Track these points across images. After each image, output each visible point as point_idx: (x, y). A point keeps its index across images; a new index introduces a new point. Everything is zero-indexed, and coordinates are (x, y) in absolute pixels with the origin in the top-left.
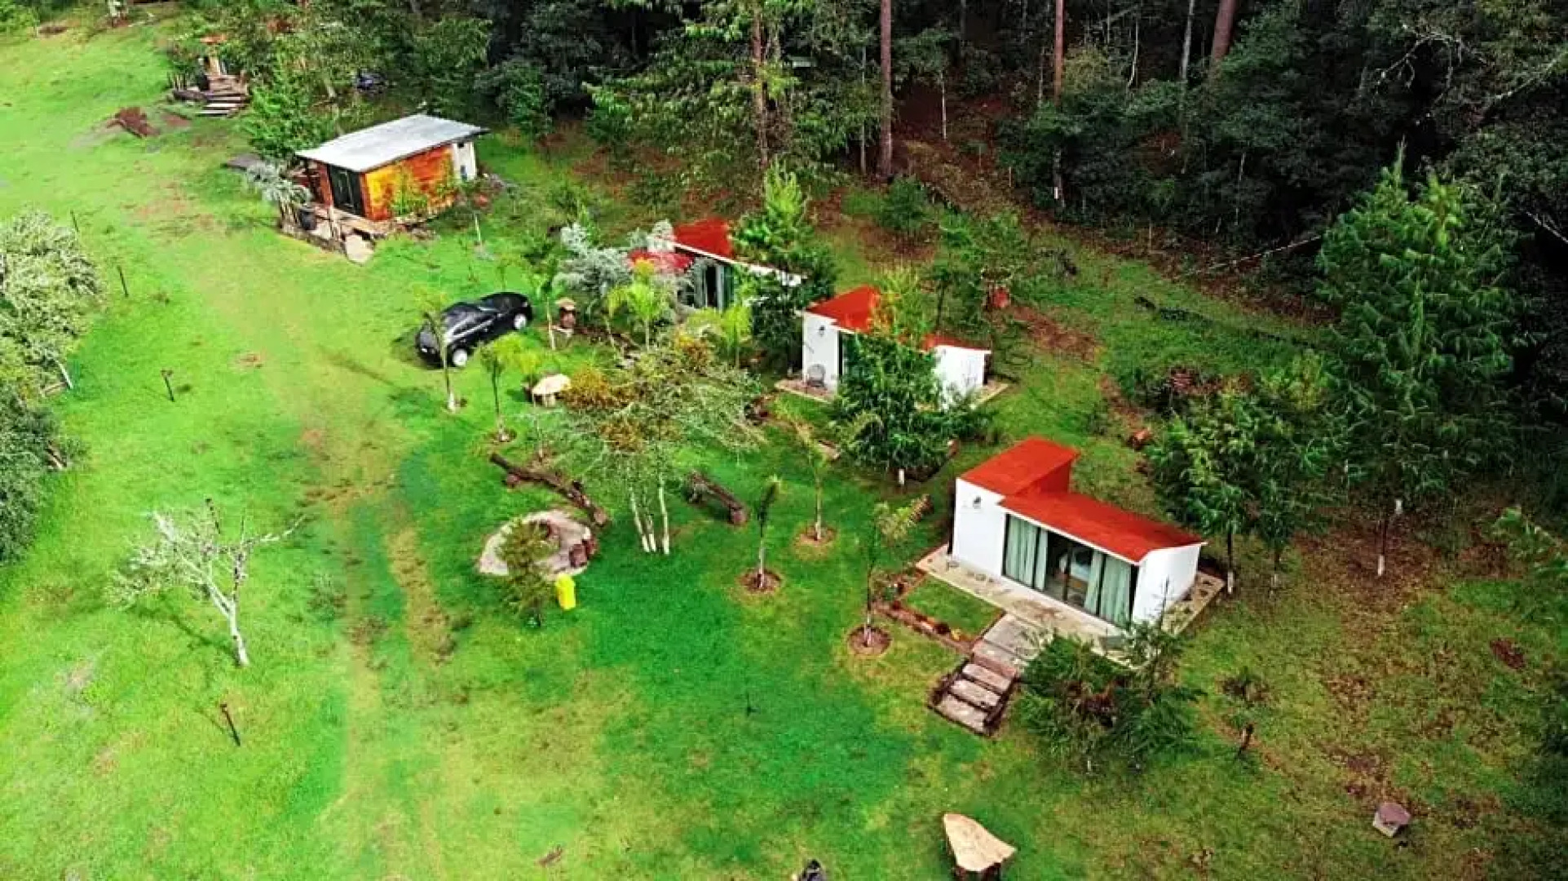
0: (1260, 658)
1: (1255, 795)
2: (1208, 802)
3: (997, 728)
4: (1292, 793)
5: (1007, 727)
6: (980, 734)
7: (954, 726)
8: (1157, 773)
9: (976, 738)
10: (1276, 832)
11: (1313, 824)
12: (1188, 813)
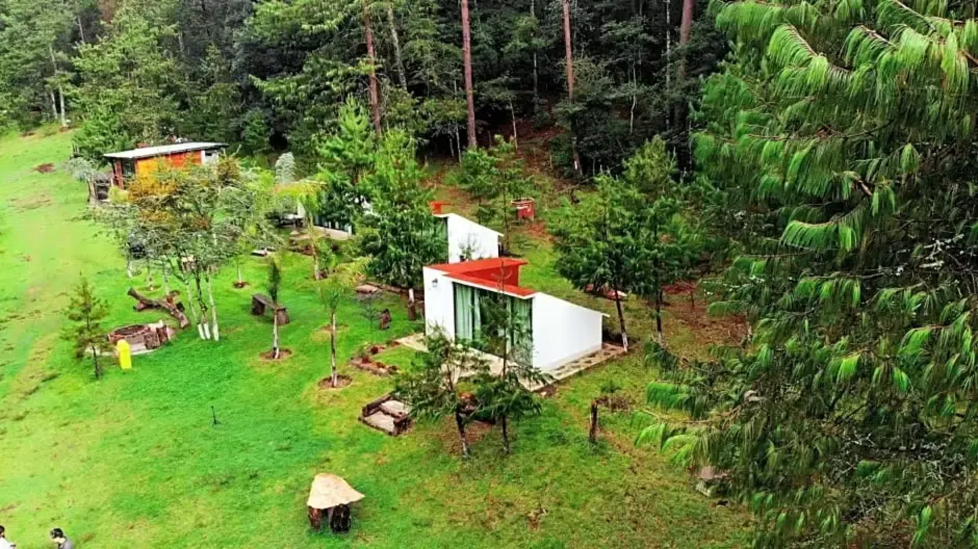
0: (636, 386)
1: (598, 469)
2: (558, 474)
3: (405, 428)
4: (631, 468)
5: (414, 428)
6: (390, 434)
7: (374, 430)
8: (521, 456)
9: (386, 437)
10: (610, 495)
11: (643, 488)
12: (538, 483)
